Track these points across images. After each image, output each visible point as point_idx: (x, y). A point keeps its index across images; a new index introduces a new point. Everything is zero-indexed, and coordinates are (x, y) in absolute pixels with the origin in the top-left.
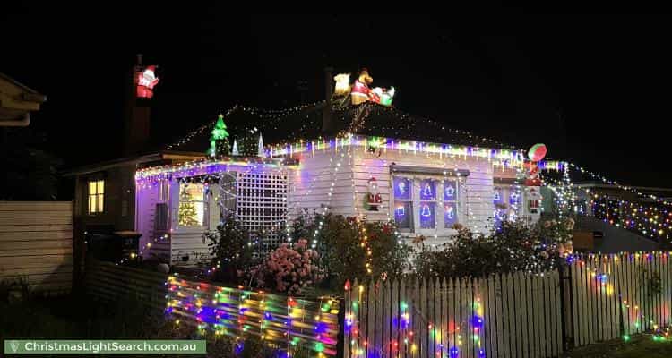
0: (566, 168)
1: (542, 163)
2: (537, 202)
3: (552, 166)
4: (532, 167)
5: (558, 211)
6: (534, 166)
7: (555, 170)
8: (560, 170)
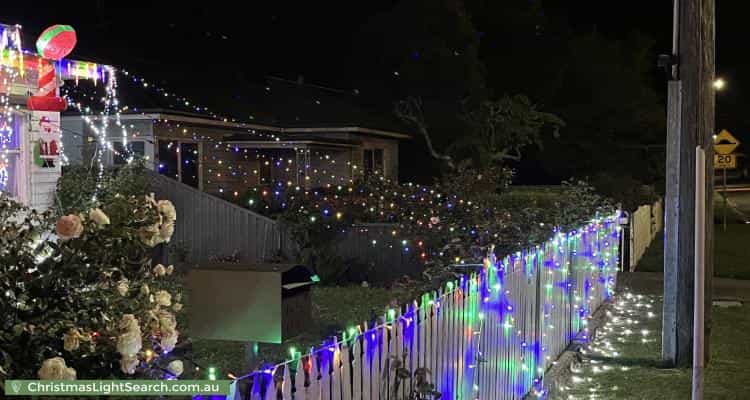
0: (112, 78)
1: (64, 64)
2: (53, 144)
3: (85, 71)
4: (43, 70)
5: (96, 163)
6: (48, 69)
7: (90, 81)
8: (99, 81)
